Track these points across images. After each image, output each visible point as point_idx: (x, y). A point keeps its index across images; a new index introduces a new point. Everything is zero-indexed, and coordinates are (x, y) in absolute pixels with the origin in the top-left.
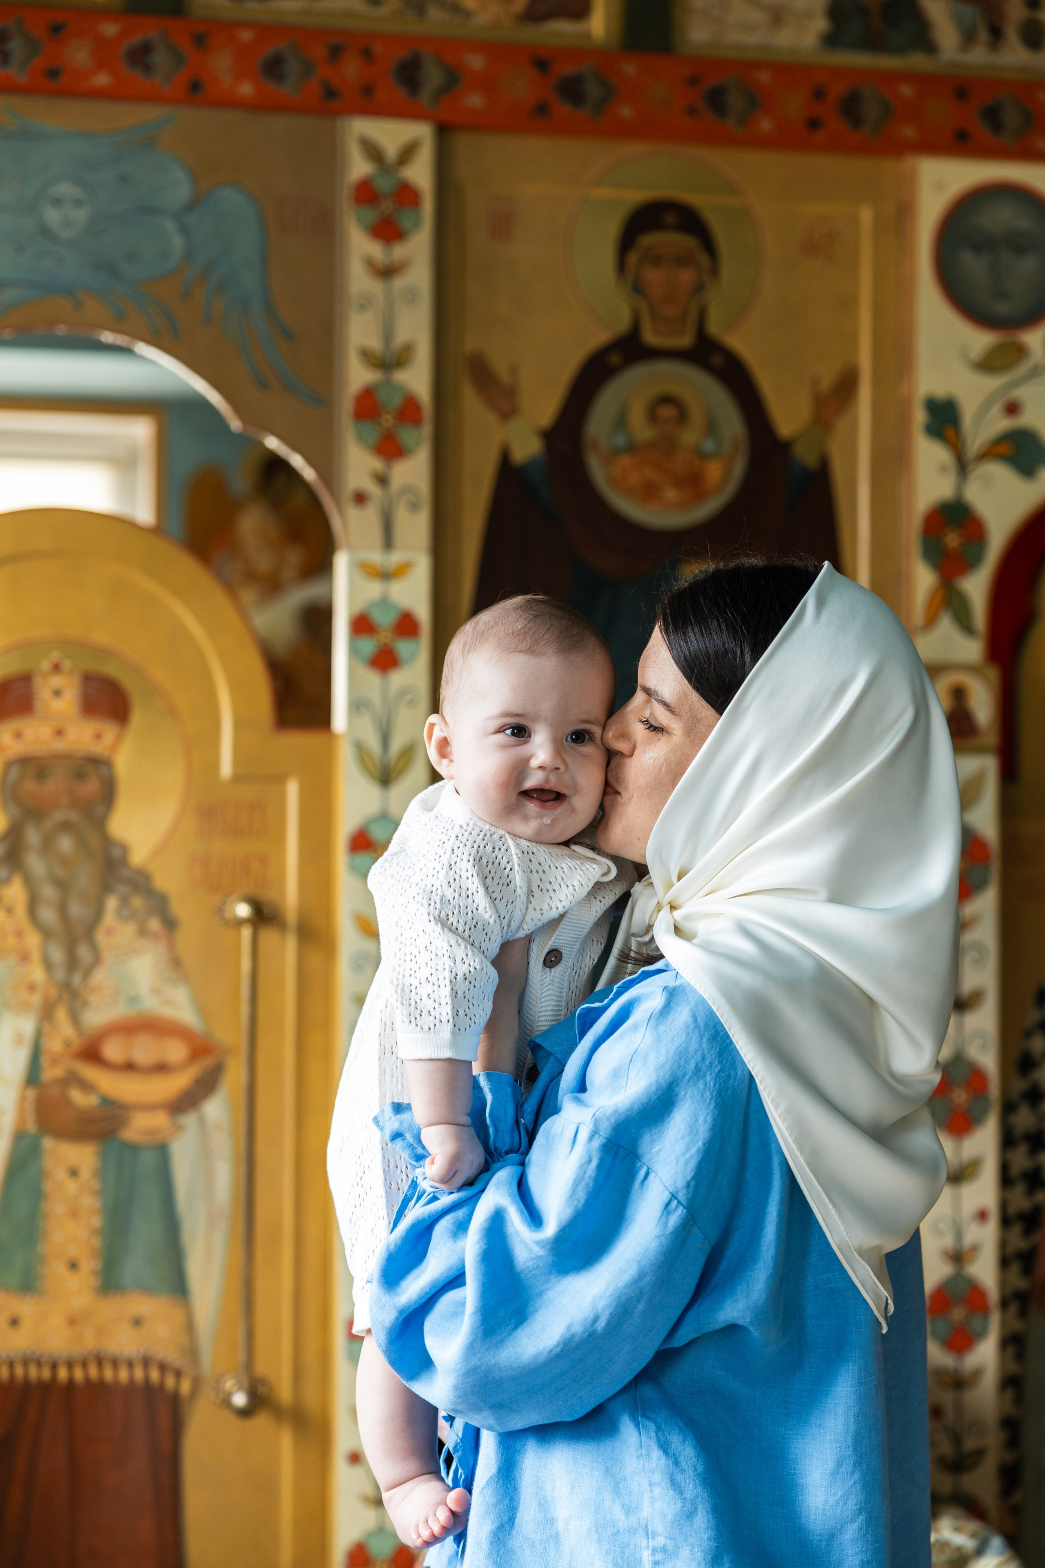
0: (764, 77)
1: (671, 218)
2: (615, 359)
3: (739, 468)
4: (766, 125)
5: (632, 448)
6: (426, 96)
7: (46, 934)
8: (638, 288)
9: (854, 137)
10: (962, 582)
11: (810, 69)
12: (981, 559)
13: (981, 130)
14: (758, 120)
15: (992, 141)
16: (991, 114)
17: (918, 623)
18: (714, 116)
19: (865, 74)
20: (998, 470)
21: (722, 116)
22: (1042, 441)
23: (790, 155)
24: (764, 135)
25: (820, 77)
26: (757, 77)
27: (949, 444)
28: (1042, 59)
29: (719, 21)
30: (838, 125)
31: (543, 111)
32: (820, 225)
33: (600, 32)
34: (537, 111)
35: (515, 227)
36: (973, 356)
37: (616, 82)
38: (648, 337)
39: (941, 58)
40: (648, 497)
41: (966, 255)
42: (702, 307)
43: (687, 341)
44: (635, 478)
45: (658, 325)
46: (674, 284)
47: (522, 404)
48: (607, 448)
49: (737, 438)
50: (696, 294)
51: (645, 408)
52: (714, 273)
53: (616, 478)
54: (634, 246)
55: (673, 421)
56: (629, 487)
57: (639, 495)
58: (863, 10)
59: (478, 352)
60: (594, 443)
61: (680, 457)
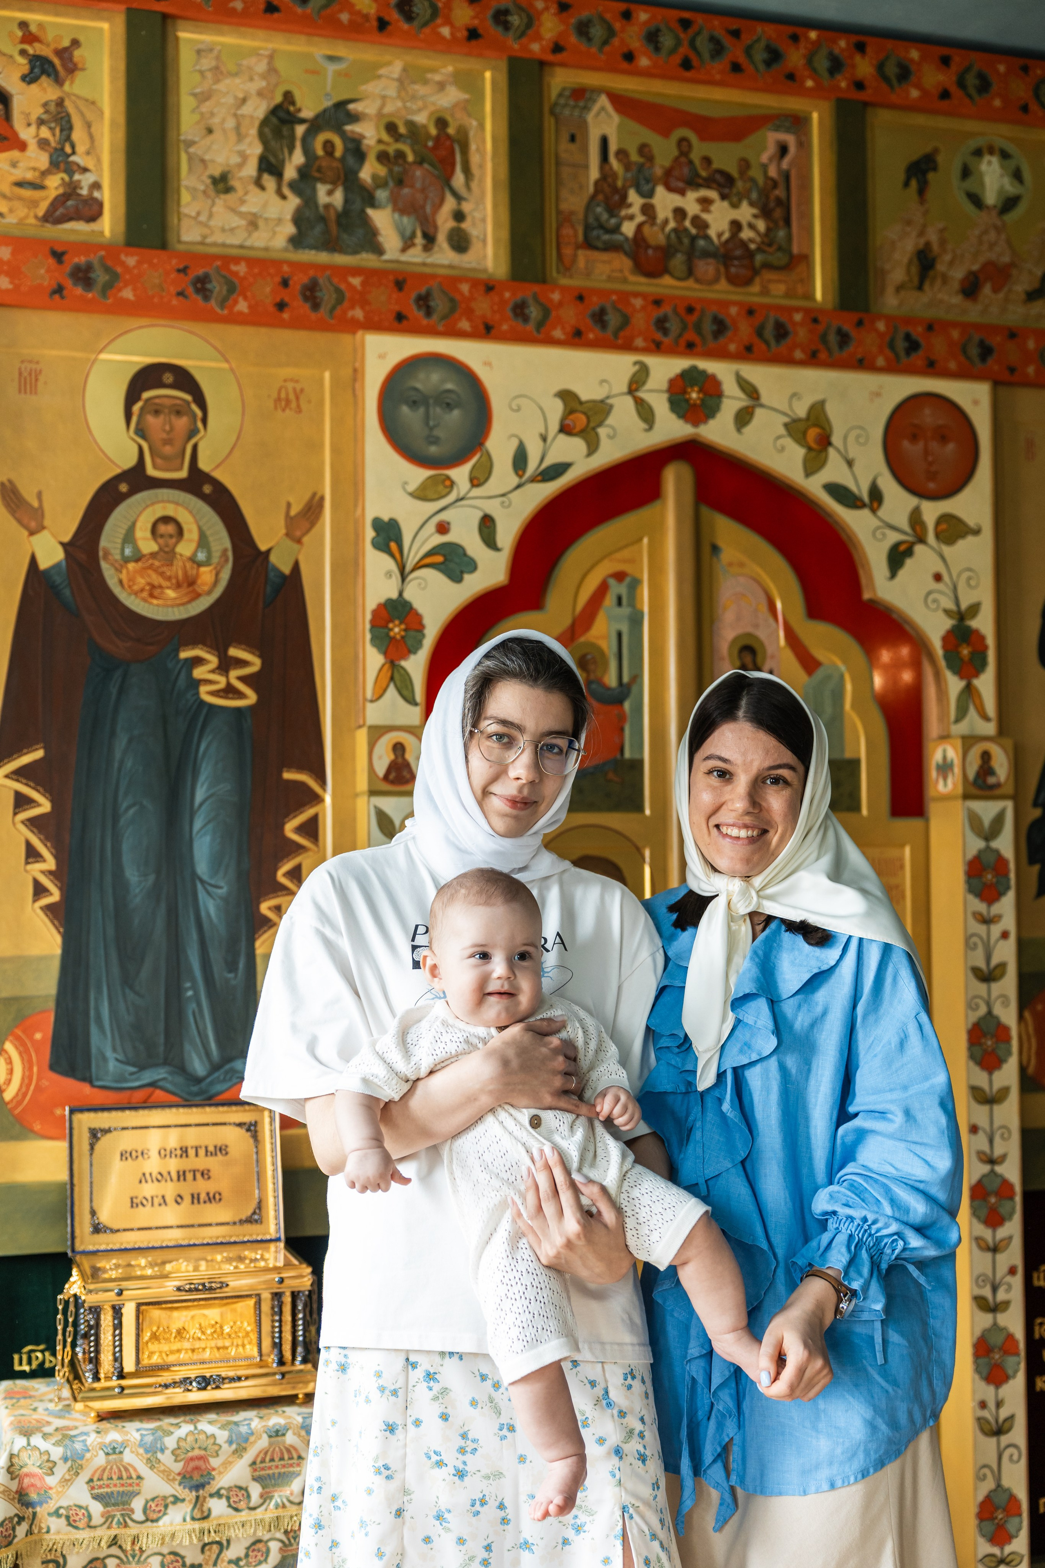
0: (241, 269)
1: (168, 378)
2: (124, 488)
3: (226, 575)
4: (242, 306)
5: (138, 557)
8: (141, 432)
9: (313, 316)
10: (403, 663)
11: (277, 263)
12: (418, 645)
13: (416, 313)
14: (236, 302)
15: (425, 322)
16: (424, 301)
17: (369, 695)
18: (199, 298)
19: (323, 268)
20: (431, 575)
21: (206, 298)
22: (465, 554)
23: (263, 330)
24: (240, 313)
25: (286, 268)
26: (234, 268)
27: (392, 555)
28: (468, 260)
29: (206, 225)
30: (301, 307)
31: (59, 290)
32: (290, 385)
33: (107, 233)
34: (55, 292)
35: (40, 384)
36: (411, 488)
37: (119, 270)
38: (151, 471)
39: (386, 257)
40: (152, 596)
41: (405, 409)
42: (195, 448)
43: (183, 474)
44: (141, 581)
45: (159, 461)
46: (172, 429)
47: (46, 522)
48: (118, 557)
49: (225, 551)
50: (190, 438)
51: (149, 526)
52: (204, 421)
53: (125, 581)
54: (138, 399)
55: (171, 536)
56: (136, 588)
57: (145, 594)
58: (323, 219)
59: (10, 481)
60: (107, 554)
61: (178, 565)
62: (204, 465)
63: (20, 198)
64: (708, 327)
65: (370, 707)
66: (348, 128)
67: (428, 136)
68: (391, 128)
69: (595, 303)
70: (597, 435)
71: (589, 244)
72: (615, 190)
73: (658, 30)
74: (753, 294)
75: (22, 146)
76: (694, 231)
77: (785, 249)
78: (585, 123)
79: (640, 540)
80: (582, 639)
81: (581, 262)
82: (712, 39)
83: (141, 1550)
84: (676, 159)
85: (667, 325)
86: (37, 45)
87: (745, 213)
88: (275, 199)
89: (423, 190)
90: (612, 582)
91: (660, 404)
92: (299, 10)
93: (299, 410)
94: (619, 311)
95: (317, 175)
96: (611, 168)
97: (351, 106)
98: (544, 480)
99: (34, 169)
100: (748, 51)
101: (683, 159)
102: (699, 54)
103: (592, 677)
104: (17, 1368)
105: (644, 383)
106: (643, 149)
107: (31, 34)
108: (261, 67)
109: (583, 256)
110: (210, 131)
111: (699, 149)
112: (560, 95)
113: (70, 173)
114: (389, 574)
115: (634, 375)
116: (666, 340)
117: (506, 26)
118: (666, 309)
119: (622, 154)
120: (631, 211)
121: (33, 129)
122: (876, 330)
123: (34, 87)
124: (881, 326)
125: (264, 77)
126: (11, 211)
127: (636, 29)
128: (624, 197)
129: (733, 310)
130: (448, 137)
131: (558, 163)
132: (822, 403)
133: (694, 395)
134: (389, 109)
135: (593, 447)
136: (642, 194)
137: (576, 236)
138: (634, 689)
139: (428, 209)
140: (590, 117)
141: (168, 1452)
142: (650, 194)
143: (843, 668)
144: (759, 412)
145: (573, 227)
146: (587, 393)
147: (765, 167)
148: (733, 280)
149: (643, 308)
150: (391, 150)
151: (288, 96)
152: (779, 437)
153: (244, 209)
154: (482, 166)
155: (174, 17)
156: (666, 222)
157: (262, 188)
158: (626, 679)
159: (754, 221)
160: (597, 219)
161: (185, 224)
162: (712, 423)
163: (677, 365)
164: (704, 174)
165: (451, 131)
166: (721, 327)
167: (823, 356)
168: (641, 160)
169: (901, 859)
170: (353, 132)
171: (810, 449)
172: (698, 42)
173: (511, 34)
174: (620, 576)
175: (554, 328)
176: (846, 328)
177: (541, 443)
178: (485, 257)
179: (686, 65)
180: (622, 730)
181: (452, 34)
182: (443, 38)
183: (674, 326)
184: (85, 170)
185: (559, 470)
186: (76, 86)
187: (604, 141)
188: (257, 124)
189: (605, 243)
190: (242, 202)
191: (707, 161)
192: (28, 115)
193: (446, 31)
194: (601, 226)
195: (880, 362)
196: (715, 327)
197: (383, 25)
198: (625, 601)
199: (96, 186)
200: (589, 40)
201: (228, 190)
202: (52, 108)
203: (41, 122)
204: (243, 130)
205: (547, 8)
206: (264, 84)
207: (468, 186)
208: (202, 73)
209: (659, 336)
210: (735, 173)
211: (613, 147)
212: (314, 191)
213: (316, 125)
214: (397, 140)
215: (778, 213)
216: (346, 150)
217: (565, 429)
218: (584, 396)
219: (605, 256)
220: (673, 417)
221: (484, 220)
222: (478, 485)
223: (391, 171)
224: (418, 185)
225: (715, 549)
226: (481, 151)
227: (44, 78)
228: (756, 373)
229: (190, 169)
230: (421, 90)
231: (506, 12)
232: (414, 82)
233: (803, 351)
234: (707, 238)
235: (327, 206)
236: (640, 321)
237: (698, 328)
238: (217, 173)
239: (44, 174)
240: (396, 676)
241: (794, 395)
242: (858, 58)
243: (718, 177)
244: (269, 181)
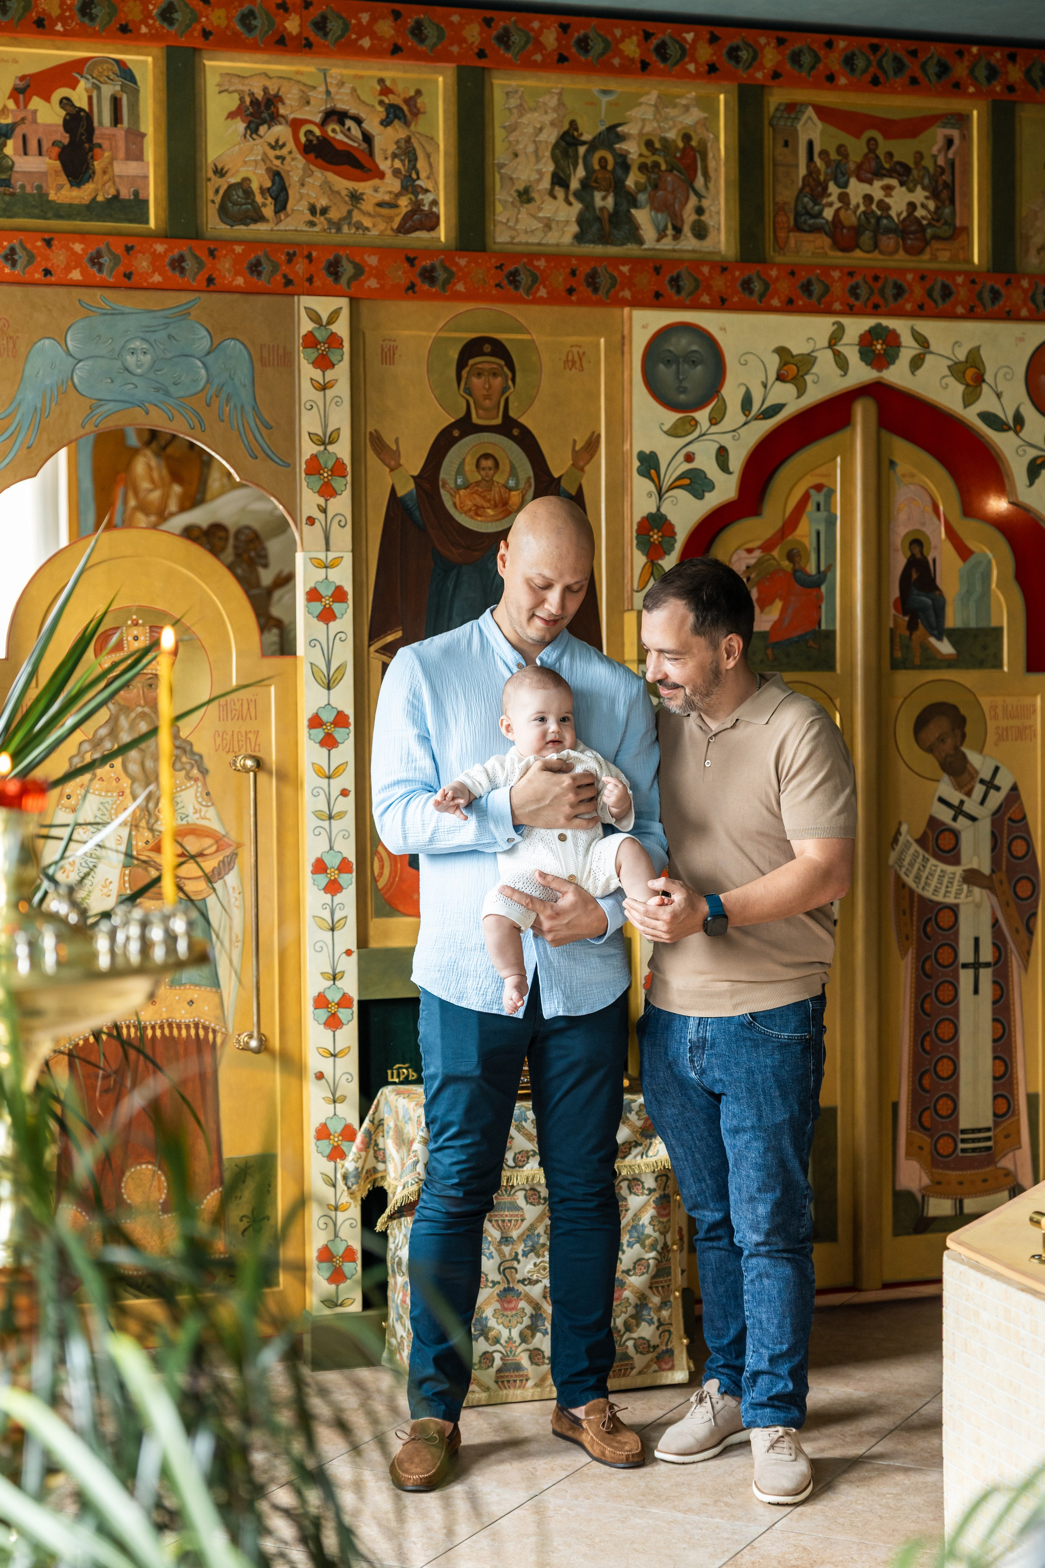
0: (541, 263)
1: (487, 348)
2: (456, 433)
3: (529, 496)
4: (543, 292)
5: (467, 485)
6: (344, 280)
7: (133, 780)
8: (469, 391)
9: (594, 297)
10: (660, 562)
11: (567, 257)
12: (671, 548)
13: (670, 291)
14: (538, 289)
15: (676, 298)
16: (675, 281)
17: (635, 587)
18: (512, 287)
19: (600, 259)
20: (681, 494)
21: (517, 287)
22: (706, 477)
23: (556, 308)
24: (541, 298)
25: (574, 261)
26: (536, 263)
27: (652, 480)
28: (706, 245)
29: (513, 229)
30: (585, 290)
31: (412, 287)
32: (575, 350)
33: (443, 239)
34: (409, 289)
35: (396, 356)
36: (666, 427)
37: (454, 269)
38: (475, 420)
39: (645, 246)
40: (477, 514)
41: (662, 367)
42: (507, 400)
43: (498, 421)
44: (469, 504)
45: (481, 412)
46: (490, 387)
47: (402, 461)
48: (452, 486)
49: (529, 478)
50: (503, 393)
51: (475, 462)
52: (513, 380)
53: (458, 503)
54: (466, 365)
55: (490, 469)
56: (466, 508)
57: (472, 513)
58: (599, 219)
59: (376, 431)
60: (444, 483)
61: (496, 489)
62: (512, 414)
63: (381, 216)
64: (890, 291)
65: (635, 594)
66: (617, 146)
67: (677, 146)
68: (649, 144)
69: (803, 276)
70: (805, 381)
71: (798, 228)
72: (819, 184)
73: (853, 55)
74: (924, 262)
75: (381, 175)
76: (879, 213)
77: (950, 223)
78: (796, 130)
79: (835, 458)
80: (790, 538)
81: (792, 243)
82: (896, 59)
83: (512, 1186)
84: (866, 155)
85: (858, 291)
86: (391, 96)
87: (919, 195)
88: (564, 205)
89: (673, 192)
90: (813, 492)
91: (852, 355)
92: (583, 59)
93: (582, 369)
94: (822, 282)
95: (594, 184)
96: (816, 166)
97: (620, 129)
98: (765, 418)
99: (390, 192)
100: (923, 67)
101: (871, 155)
102: (885, 72)
103: (797, 567)
104: (390, 1080)
105: (841, 339)
106: (841, 149)
107: (386, 87)
108: (553, 102)
109: (794, 238)
110: (516, 155)
111: (884, 146)
112: (777, 109)
113: (416, 194)
114: (650, 494)
115: (833, 332)
116: (857, 303)
117: (737, 60)
118: (858, 279)
119: (824, 153)
120: (830, 199)
121: (389, 162)
122: (1022, 287)
123: (389, 129)
124: (1025, 283)
125: (555, 110)
126: (374, 226)
127: (836, 55)
128: (825, 188)
129: (910, 277)
130: (692, 148)
131: (774, 165)
132: (978, 348)
133: (879, 347)
134: (648, 129)
135: (801, 391)
136: (839, 186)
137: (788, 221)
138: (829, 575)
139: (677, 207)
140: (799, 126)
141: (529, 1121)
142: (845, 185)
143: (990, 555)
144: (928, 357)
145: (786, 215)
146: (797, 349)
147: (935, 157)
148: (908, 251)
149: (840, 278)
150: (649, 161)
151: (573, 124)
152: (944, 377)
153: (541, 215)
154: (717, 170)
155: (489, 69)
156: (858, 206)
157: (555, 198)
158: (822, 568)
159: (925, 202)
160: (805, 207)
161: (499, 228)
162: (892, 367)
163: (866, 323)
164: (887, 166)
165: (694, 143)
166: (899, 291)
167: (979, 310)
168: (839, 158)
169: (1034, 705)
170: (620, 149)
171: (968, 385)
172: (884, 64)
173: (741, 65)
174: (819, 488)
175: (773, 298)
176: (997, 286)
177: (762, 389)
178: (719, 242)
179: (875, 81)
180: (820, 607)
181: (696, 69)
182: (690, 73)
183: (863, 292)
184: (427, 191)
185: (777, 409)
186: (420, 126)
187: (810, 144)
188: (550, 147)
189: (810, 226)
190: (540, 209)
191: (890, 155)
192: (385, 151)
193: (691, 67)
194: (808, 213)
195: (1024, 312)
196: (895, 291)
197: (644, 66)
198: (822, 507)
199: (435, 203)
200: (801, 66)
201: (530, 200)
202: (403, 144)
203: (395, 156)
204: (540, 154)
205: (768, 43)
206: (555, 115)
207: (707, 187)
208: (510, 109)
209: (852, 301)
210: (912, 165)
211: (817, 149)
212: (592, 197)
213: (593, 146)
214: (653, 154)
215: (945, 194)
216: (616, 163)
217: (780, 378)
218: (795, 352)
219: (811, 237)
220: (863, 364)
221: (718, 213)
222: (715, 424)
223: (649, 178)
224: (669, 188)
225: (892, 464)
226: (717, 158)
227: (396, 122)
228: (926, 327)
229: (502, 186)
230: (672, 112)
231: (737, 49)
232: (667, 107)
233: (963, 307)
234: (889, 217)
235: (602, 209)
236: (837, 289)
237: (882, 292)
238: (521, 188)
239: (398, 195)
240: (655, 572)
241: (956, 343)
242: (1010, 66)
243: (898, 167)
244: (559, 192)
